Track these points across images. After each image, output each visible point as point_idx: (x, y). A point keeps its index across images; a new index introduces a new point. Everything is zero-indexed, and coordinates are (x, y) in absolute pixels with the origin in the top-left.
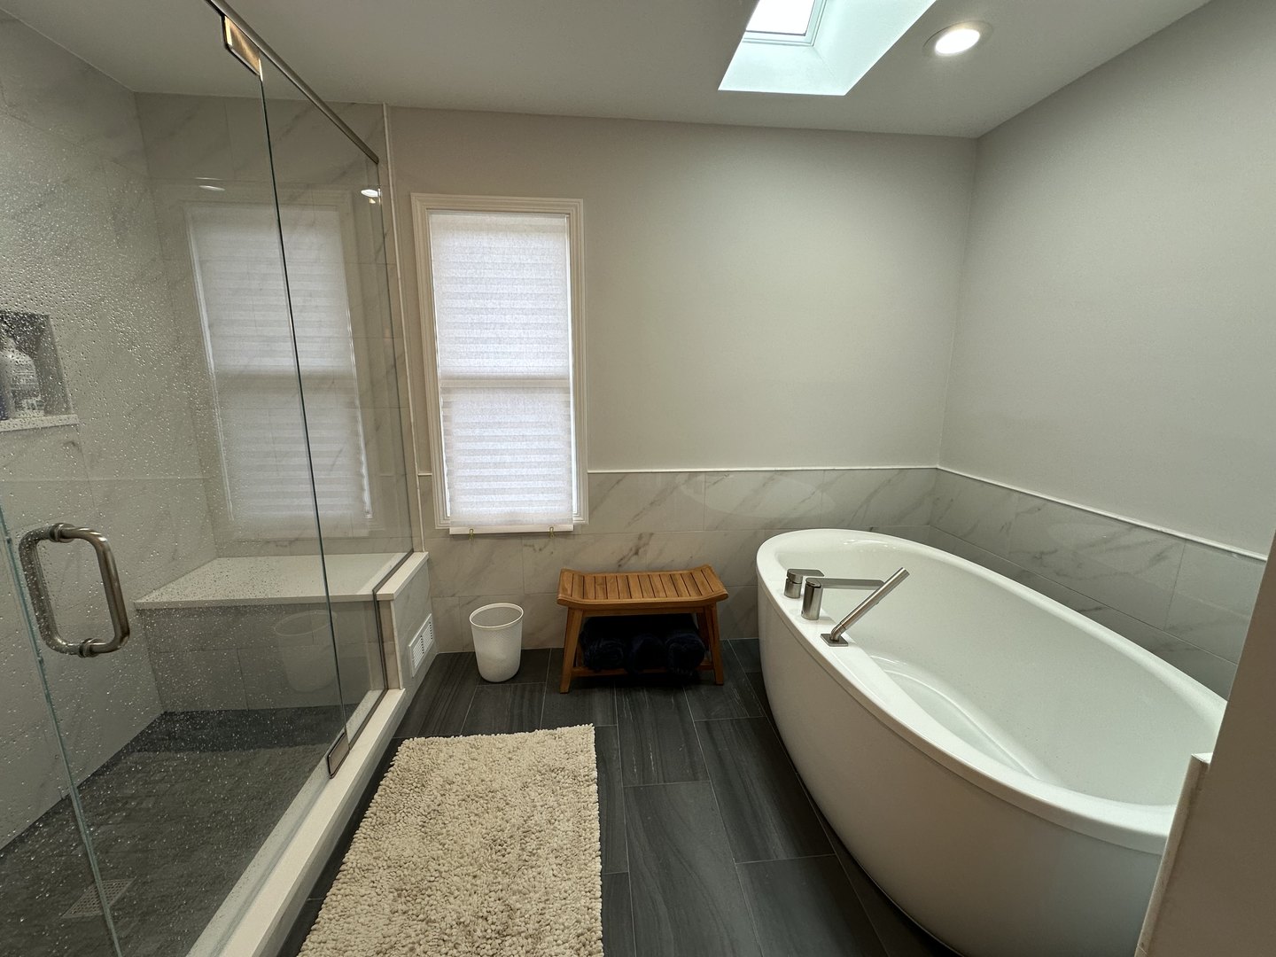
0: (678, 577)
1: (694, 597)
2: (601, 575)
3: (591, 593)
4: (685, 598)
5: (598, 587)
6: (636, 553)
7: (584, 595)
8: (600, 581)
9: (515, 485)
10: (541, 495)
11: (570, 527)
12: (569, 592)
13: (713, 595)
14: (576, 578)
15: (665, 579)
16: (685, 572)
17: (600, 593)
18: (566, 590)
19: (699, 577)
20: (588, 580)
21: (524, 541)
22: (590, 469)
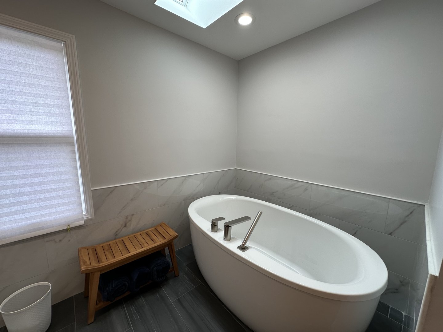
0: (150, 232)
1: (163, 241)
2: (106, 244)
3: (103, 258)
4: (158, 243)
5: (107, 253)
6: (125, 226)
7: (99, 261)
8: (106, 248)
9: (34, 205)
10: (58, 208)
11: (82, 222)
12: (88, 263)
13: (171, 238)
14: (90, 251)
15: (144, 236)
16: (153, 229)
17: (110, 256)
18: (86, 262)
19: (160, 229)
20: (99, 250)
21: (46, 239)
22: (93, 187)
